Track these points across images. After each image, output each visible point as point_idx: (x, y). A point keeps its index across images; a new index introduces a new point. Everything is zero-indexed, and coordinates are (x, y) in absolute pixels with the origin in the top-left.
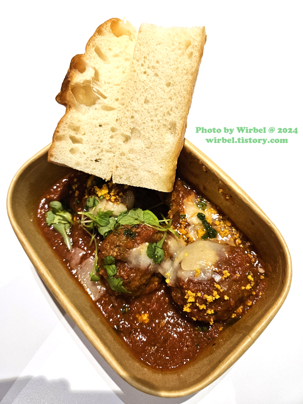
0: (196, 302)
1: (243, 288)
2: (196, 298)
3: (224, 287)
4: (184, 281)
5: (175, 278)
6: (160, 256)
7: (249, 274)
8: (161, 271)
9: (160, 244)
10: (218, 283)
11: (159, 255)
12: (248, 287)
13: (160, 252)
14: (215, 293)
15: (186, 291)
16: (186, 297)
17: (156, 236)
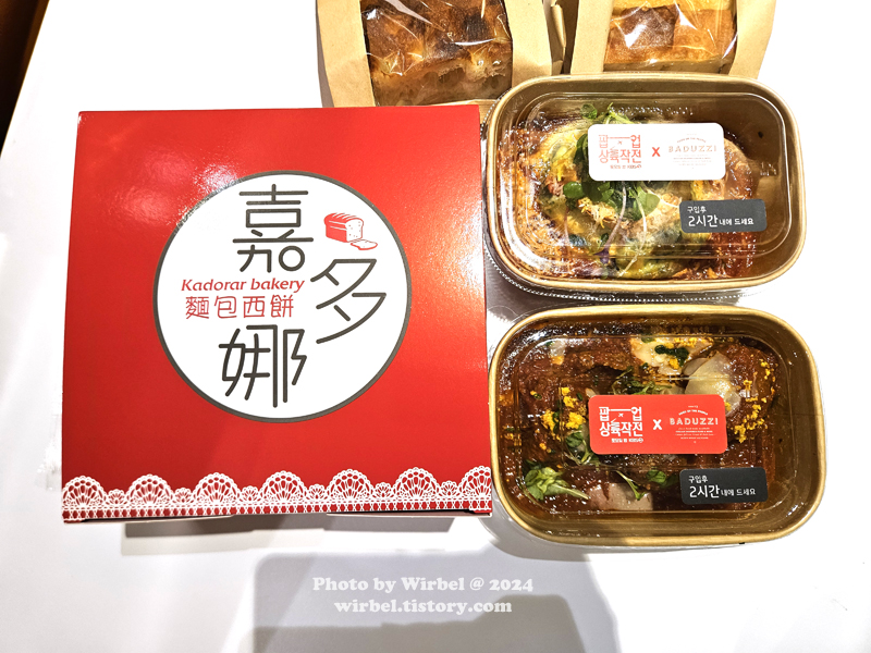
0: (747, 428)
2: (745, 426)
14: (755, 406)
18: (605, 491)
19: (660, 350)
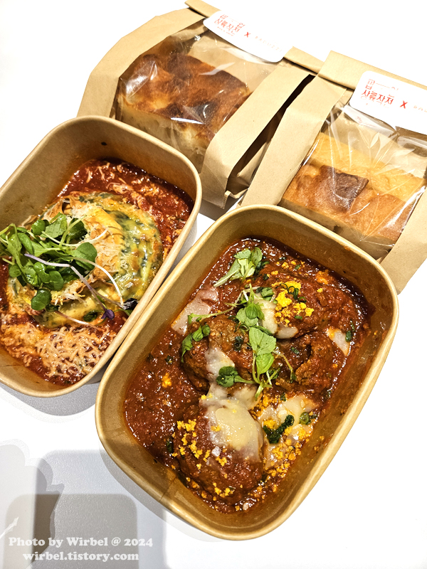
0: (188, 432)
1: (215, 484)
2: (191, 432)
3: (210, 463)
4: (204, 415)
5: (208, 404)
6: (225, 383)
7: (231, 489)
8: (212, 386)
9: (238, 379)
10: (211, 455)
11: (226, 380)
12: (217, 491)
13: (230, 381)
14: (200, 452)
15: (195, 420)
16: (189, 421)
17: (245, 373)
18: (209, 302)
19: (289, 421)
